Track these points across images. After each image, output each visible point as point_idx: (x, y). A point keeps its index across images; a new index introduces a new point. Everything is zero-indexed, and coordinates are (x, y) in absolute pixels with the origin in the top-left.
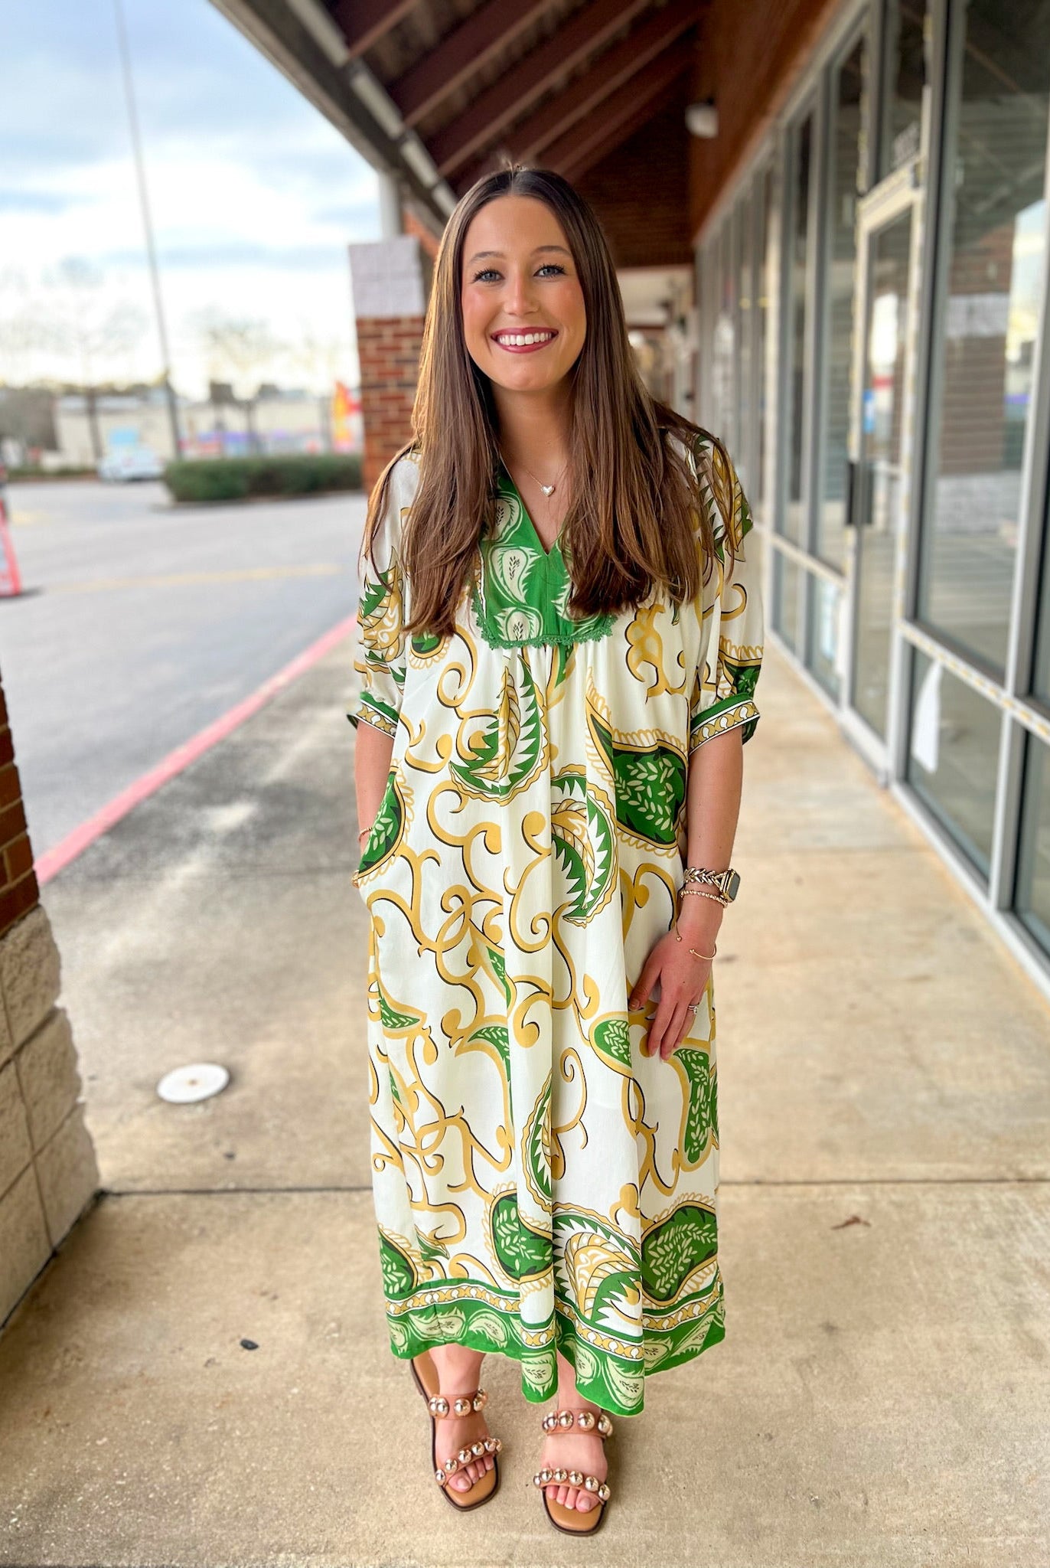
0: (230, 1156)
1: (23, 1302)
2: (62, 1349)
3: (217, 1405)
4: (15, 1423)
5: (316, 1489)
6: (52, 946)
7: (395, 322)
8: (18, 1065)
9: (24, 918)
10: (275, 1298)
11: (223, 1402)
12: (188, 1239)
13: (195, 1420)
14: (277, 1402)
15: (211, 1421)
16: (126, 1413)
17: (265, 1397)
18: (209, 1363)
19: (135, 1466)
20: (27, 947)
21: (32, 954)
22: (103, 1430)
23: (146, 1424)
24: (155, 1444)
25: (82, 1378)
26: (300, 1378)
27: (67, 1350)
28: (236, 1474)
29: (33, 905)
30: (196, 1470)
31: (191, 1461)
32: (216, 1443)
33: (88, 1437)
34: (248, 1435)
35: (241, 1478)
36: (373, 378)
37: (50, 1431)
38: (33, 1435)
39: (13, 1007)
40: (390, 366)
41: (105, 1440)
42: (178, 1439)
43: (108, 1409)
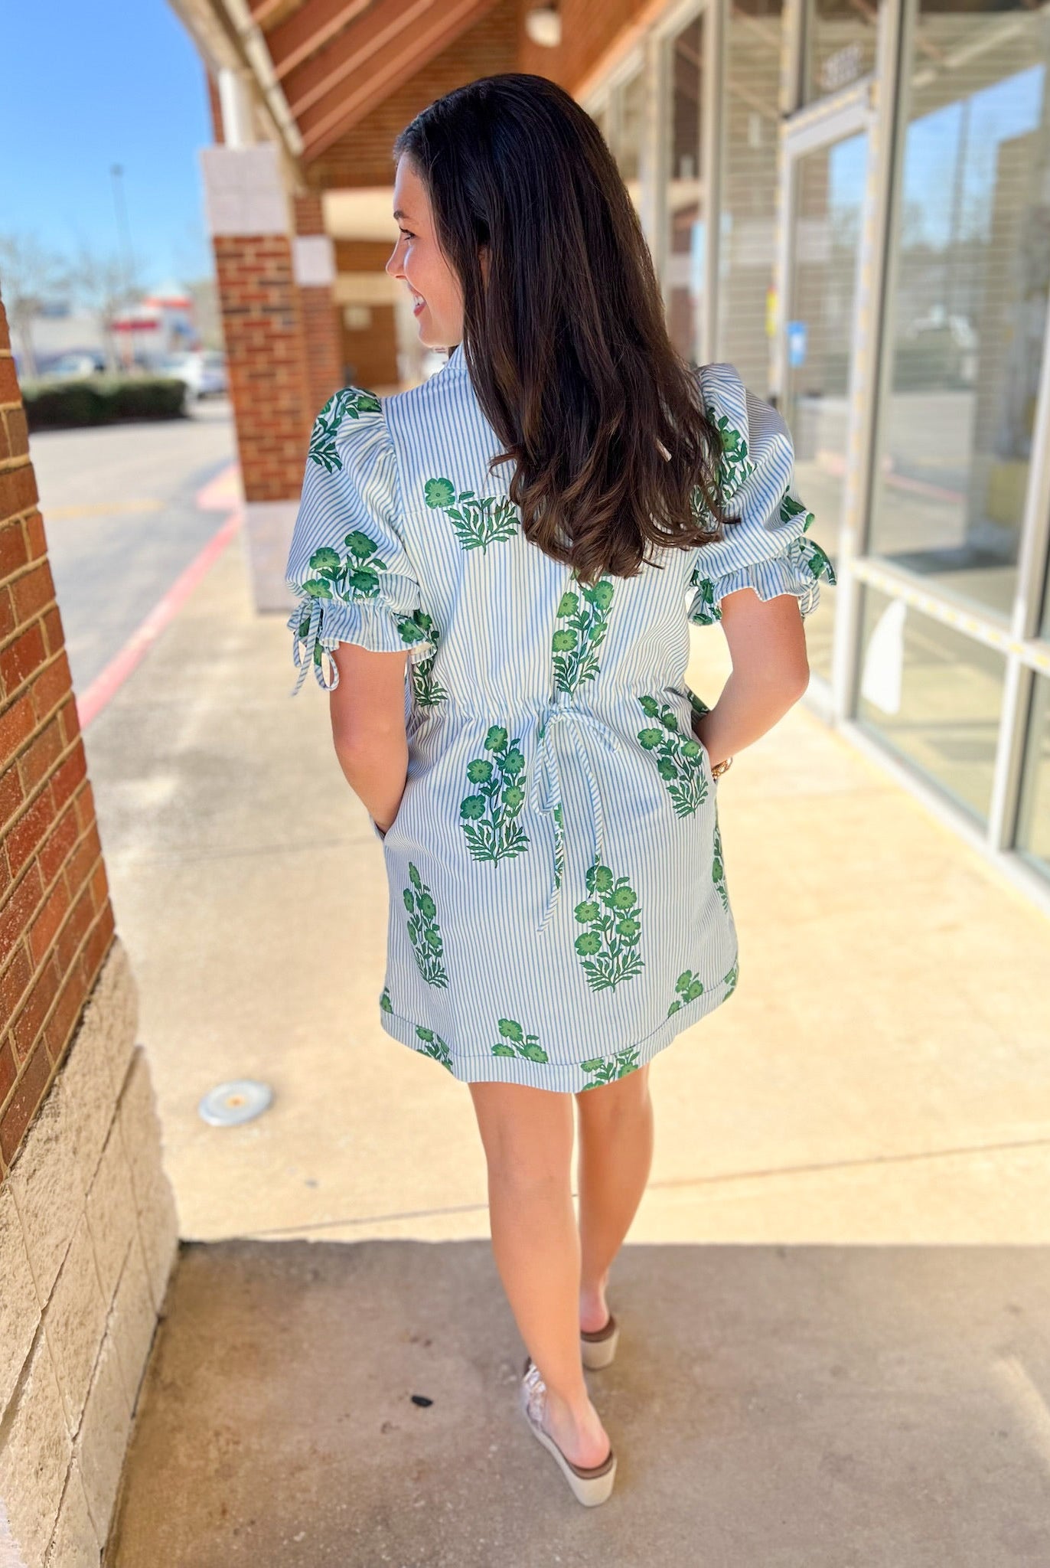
0: (312, 1184)
1: (145, 1382)
2: (211, 1433)
3: (415, 1475)
4: (191, 1528)
5: (563, 1559)
6: (131, 980)
7: (257, 240)
8: (121, 1121)
9: (108, 956)
10: (428, 1343)
11: (419, 1472)
12: (304, 1287)
13: (396, 1497)
14: (481, 1464)
15: (414, 1496)
16: (315, 1499)
17: (463, 1460)
18: (385, 1428)
19: (349, 1560)
20: (115, 986)
21: (119, 994)
22: (296, 1522)
23: (342, 1510)
24: (362, 1532)
25: (248, 1464)
26: (493, 1433)
27: (217, 1434)
28: (467, 1554)
29: (112, 938)
30: (420, 1556)
31: (411, 1546)
32: (430, 1521)
33: (282, 1534)
34: (462, 1507)
35: (475, 1558)
36: (234, 302)
37: (236, 1532)
38: (218, 1540)
39: (111, 1059)
40: (252, 288)
41: (302, 1534)
42: (385, 1521)
43: (293, 1497)
